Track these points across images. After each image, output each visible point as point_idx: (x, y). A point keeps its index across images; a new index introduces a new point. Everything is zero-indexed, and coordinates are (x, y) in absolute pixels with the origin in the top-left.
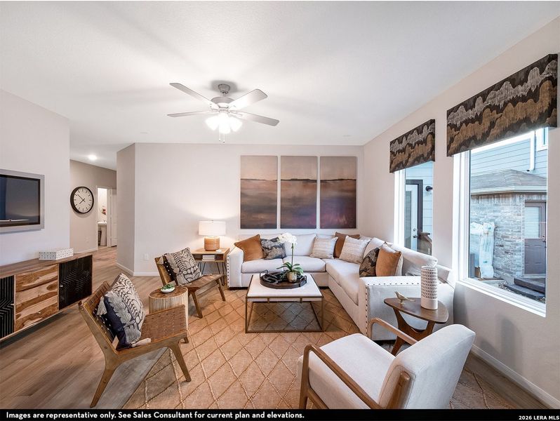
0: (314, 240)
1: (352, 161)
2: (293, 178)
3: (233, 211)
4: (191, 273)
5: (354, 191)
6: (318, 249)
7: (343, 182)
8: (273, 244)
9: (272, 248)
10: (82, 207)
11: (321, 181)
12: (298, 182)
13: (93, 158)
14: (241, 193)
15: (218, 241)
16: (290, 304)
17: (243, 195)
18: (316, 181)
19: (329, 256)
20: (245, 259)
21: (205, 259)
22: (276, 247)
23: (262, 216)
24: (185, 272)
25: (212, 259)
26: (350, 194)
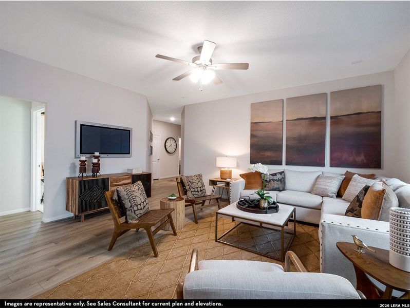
0: (318, 177)
1: (377, 90)
2: (299, 117)
3: (244, 149)
4: (198, 191)
5: (378, 125)
6: (321, 186)
7: (361, 115)
8: (272, 177)
9: (270, 181)
10: (170, 149)
11: (332, 118)
12: (304, 121)
13: (172, 119)
14: (251, 135)
15: (230, 172)
16: (272, 231)
17: (252, 136)
18: (324, 118)
19: (331, 195)
20: (246, 188)
21: (219, 184)
22: (274, 180)
23: (268, 154)
24: (192, 190)
25: (223, 185)
26: (371, 129)
